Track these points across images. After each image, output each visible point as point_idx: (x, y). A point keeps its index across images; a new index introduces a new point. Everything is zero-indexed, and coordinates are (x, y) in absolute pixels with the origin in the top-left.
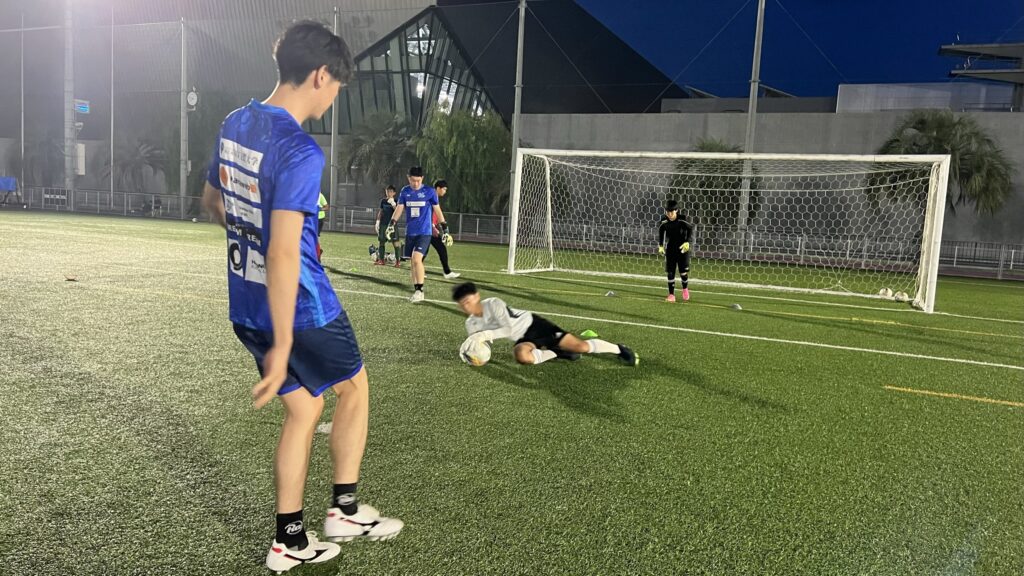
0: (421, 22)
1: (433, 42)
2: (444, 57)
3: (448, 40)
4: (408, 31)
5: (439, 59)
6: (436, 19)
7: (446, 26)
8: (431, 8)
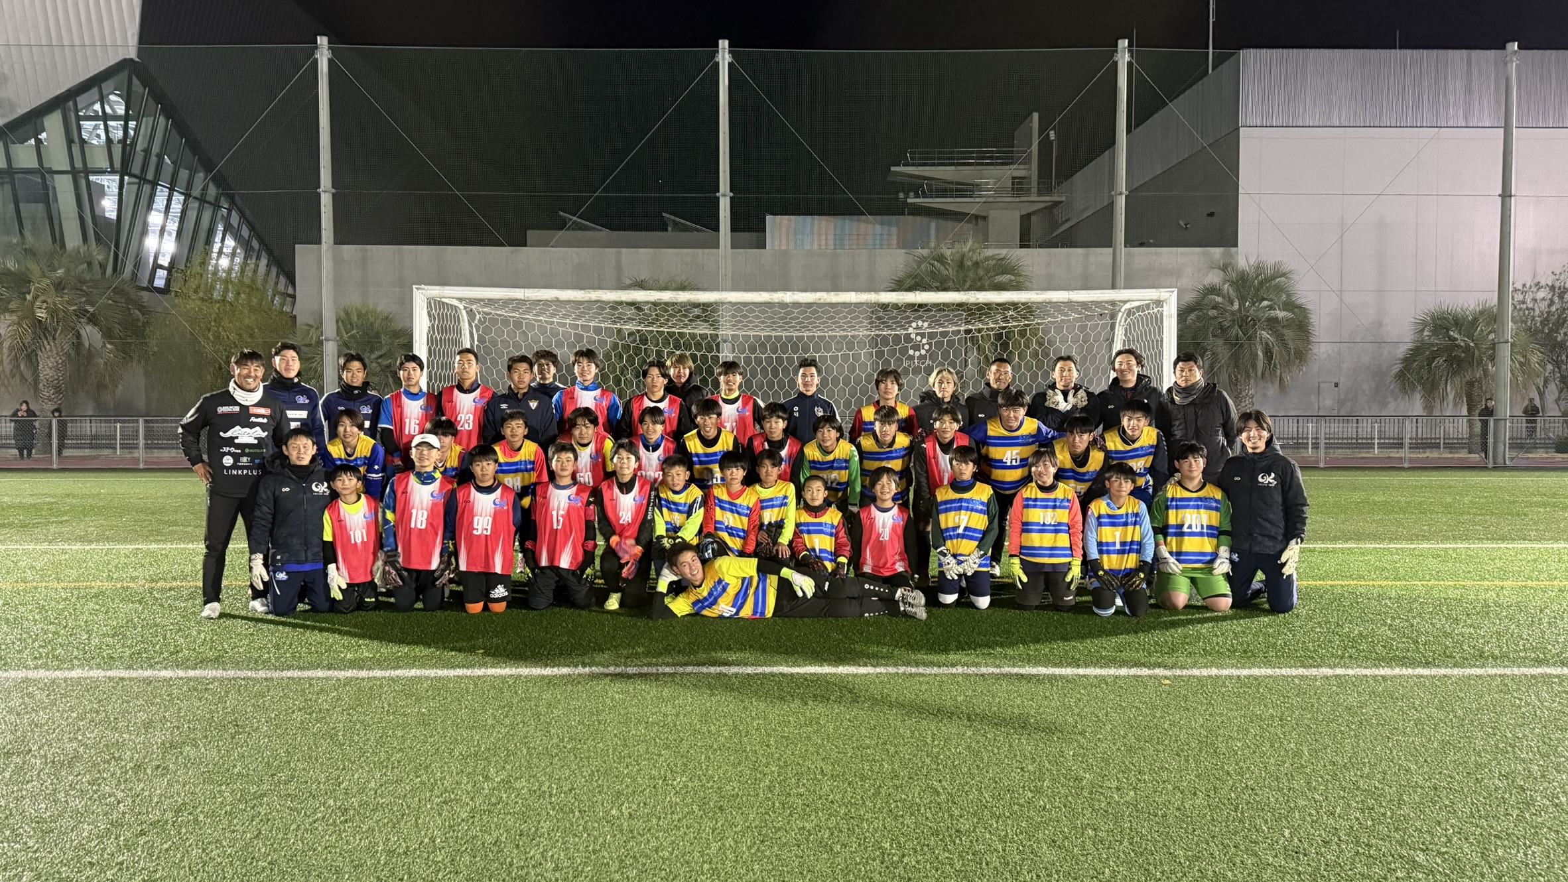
0: (107, 86)
1: (132, 124)
2: (156, 149)
3: (162, 120)
4: (82, 100)
5: (147, 151)
6: (135, 80)
7: (158, 96)
8: (125, 64)
